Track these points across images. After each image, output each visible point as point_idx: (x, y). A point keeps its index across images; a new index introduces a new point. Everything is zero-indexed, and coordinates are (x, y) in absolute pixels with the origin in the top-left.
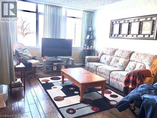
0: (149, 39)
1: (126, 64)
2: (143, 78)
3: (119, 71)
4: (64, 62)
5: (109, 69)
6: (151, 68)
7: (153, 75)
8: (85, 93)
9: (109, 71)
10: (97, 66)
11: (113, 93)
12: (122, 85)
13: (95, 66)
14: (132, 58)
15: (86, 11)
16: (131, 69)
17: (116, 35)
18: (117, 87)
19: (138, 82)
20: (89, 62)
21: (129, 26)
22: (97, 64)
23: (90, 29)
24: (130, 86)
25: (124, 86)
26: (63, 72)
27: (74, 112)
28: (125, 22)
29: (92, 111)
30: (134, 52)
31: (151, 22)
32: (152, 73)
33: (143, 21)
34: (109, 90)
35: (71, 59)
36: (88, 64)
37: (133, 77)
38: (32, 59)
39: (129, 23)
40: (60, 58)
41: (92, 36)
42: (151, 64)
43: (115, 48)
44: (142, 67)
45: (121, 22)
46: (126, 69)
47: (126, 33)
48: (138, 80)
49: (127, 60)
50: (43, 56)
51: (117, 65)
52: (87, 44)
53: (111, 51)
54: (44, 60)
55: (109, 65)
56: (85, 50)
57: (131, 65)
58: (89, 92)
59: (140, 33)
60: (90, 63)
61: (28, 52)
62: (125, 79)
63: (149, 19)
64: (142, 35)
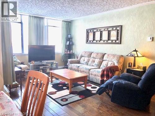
0: (116, 43)
1: (101, 63)
2: (114, 72)
3: (96, 68)
4: (48, 66)
5: (88, 68)
6: (119, 64)
7: (120, 69)
8: (72, 87)
9: (88, 69)
10: (79, 67)
11: (93, 86)
12: (99, 79)
13: (77, 66)
14: (105, 58)
15: (65, 21)
16: (104, 66)
17: (91, 41)
18: (95, 81)
19: (110, 75)
20: (71, 63)
21: (101, 34)
22: (78, 65)
23: (69, 36)
24: (105, 79)
25: (101, 79)
26: (51, 73)
27: (67, 100)
28: (97, 31)
29: (80, 98)
30: (106, 54)
31: (116, 31)
32: (119, 68)
33: (110, 30)
34: (90, 84)
35: (54, 62)
36: (70, 66)
37: (107, 71)
38: (21, 64)
39: (101, 32)
40: (45, 62)
41: (71, 42)
42: (118, 62)
43: (91, 51)
44: (112, 64)
45: (94, 31)
46: (101, 67)
47: (99, 39)
48: (110, 73)
49: (101, 60)
50: (30, 61)
51: (94, 64)
52: (67, 49)
53: (88, 54)
54: (31, 65)
55: (87, 65)
56: (66, 54)
57: (104, 63)
58: (75, 87)
59: (109, 39)
60: (72, 65)
61: (16, 58)
62: (101, 74)
63: (114, 29)
64: (111, 40)
